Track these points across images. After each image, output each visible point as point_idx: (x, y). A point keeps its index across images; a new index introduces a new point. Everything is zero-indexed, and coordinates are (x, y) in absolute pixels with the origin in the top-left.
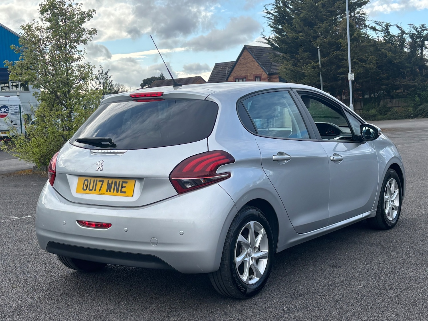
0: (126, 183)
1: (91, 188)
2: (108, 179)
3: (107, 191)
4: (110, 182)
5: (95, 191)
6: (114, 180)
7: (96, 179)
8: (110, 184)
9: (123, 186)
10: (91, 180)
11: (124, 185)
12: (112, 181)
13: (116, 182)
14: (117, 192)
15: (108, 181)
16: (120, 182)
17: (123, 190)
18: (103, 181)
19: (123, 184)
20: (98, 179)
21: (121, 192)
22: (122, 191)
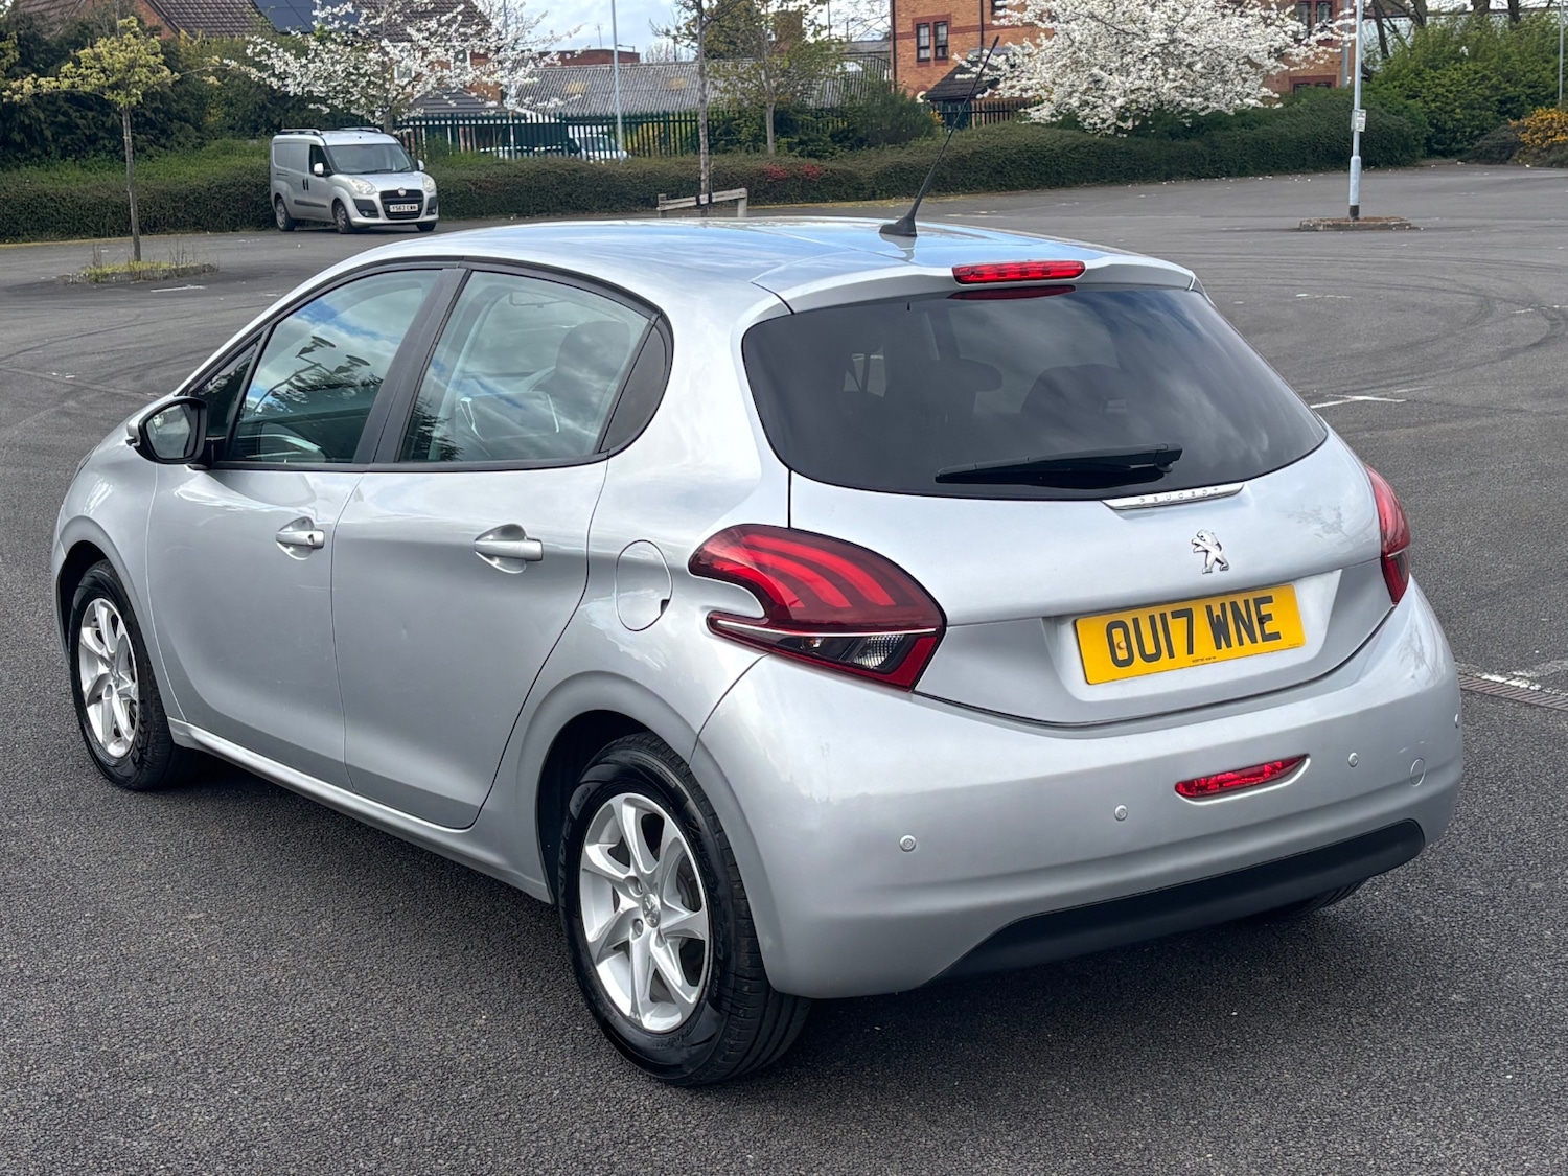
0: (1269, 600)
1: (1150, 649)
2: (1208, 602)
3: (1219, 647)
4: (1217, 611)
5: (1171, 655)
6: (1227, 601)
7: (1156, 612)
8: (1218, 616)
9: (1263, 613)
10: (1136, 621)
11: (1265, 609)
12: (1223, 606)
13: (1234, 605)
14: (1254, 640)
15: (1209, 608)
16: (1246, 602)
17: (1269, 628)
18: (1188, 614)
19: (1261, 606)
20: (1168, 610)
21: (1267, 638)
22: (1267, 632)
